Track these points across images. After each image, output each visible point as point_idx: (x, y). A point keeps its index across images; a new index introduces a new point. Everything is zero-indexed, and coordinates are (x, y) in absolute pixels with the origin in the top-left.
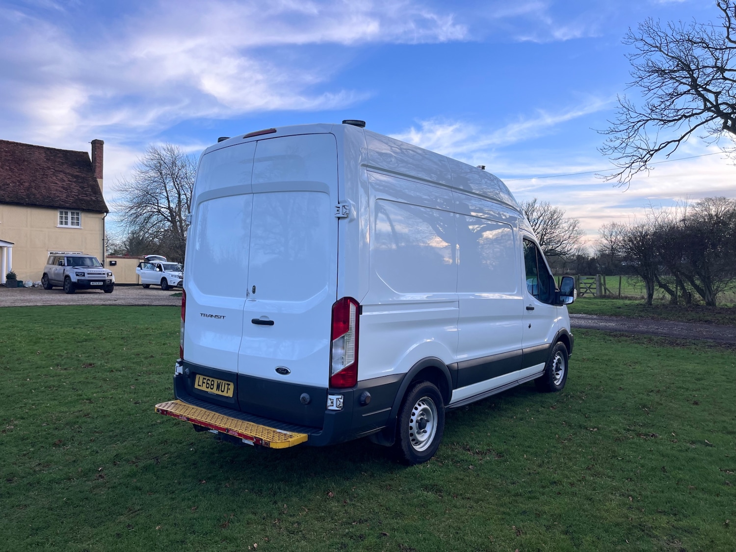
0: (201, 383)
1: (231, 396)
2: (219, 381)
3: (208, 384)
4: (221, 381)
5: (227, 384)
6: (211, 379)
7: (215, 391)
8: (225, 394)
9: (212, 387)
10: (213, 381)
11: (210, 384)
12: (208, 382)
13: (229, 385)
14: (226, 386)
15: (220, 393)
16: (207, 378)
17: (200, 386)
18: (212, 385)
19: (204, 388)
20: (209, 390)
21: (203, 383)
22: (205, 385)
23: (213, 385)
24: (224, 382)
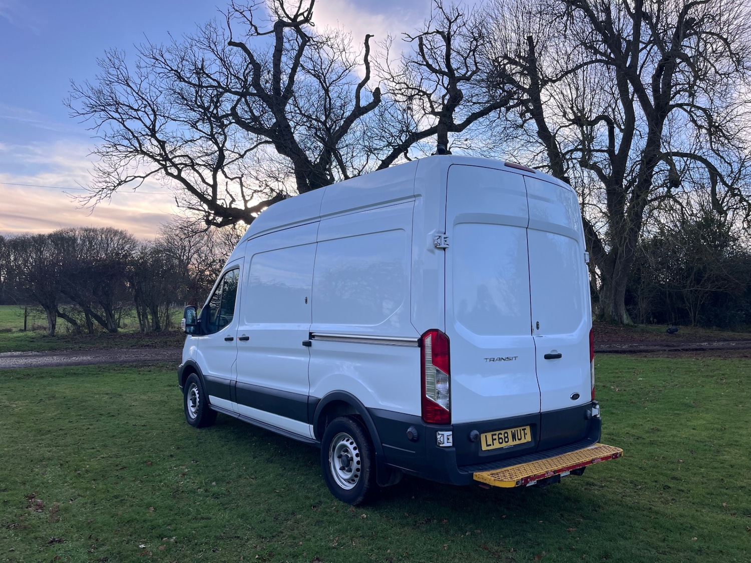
0: (490, 442)
1: (530, 440)
2: (513, 430)
3: (501, 438)
4: (516, 429)
5: (523, 430)
6: (503, 432)
7: (511, 443)
8: (523, 441)
9: (506, 440)
10: (507, 433)
11: (503, 438)
12: (500, 436)
13: (524, 430)
14: (522, 432)
15: (518, 442)
16: (497, 433)
17: (490, 445)
18: (505, 437)
19: (497, 445)
20: (504, 445)
21: (493, 440)
22: (496, 442)
23: (507, 437)
24: (518, 429)
